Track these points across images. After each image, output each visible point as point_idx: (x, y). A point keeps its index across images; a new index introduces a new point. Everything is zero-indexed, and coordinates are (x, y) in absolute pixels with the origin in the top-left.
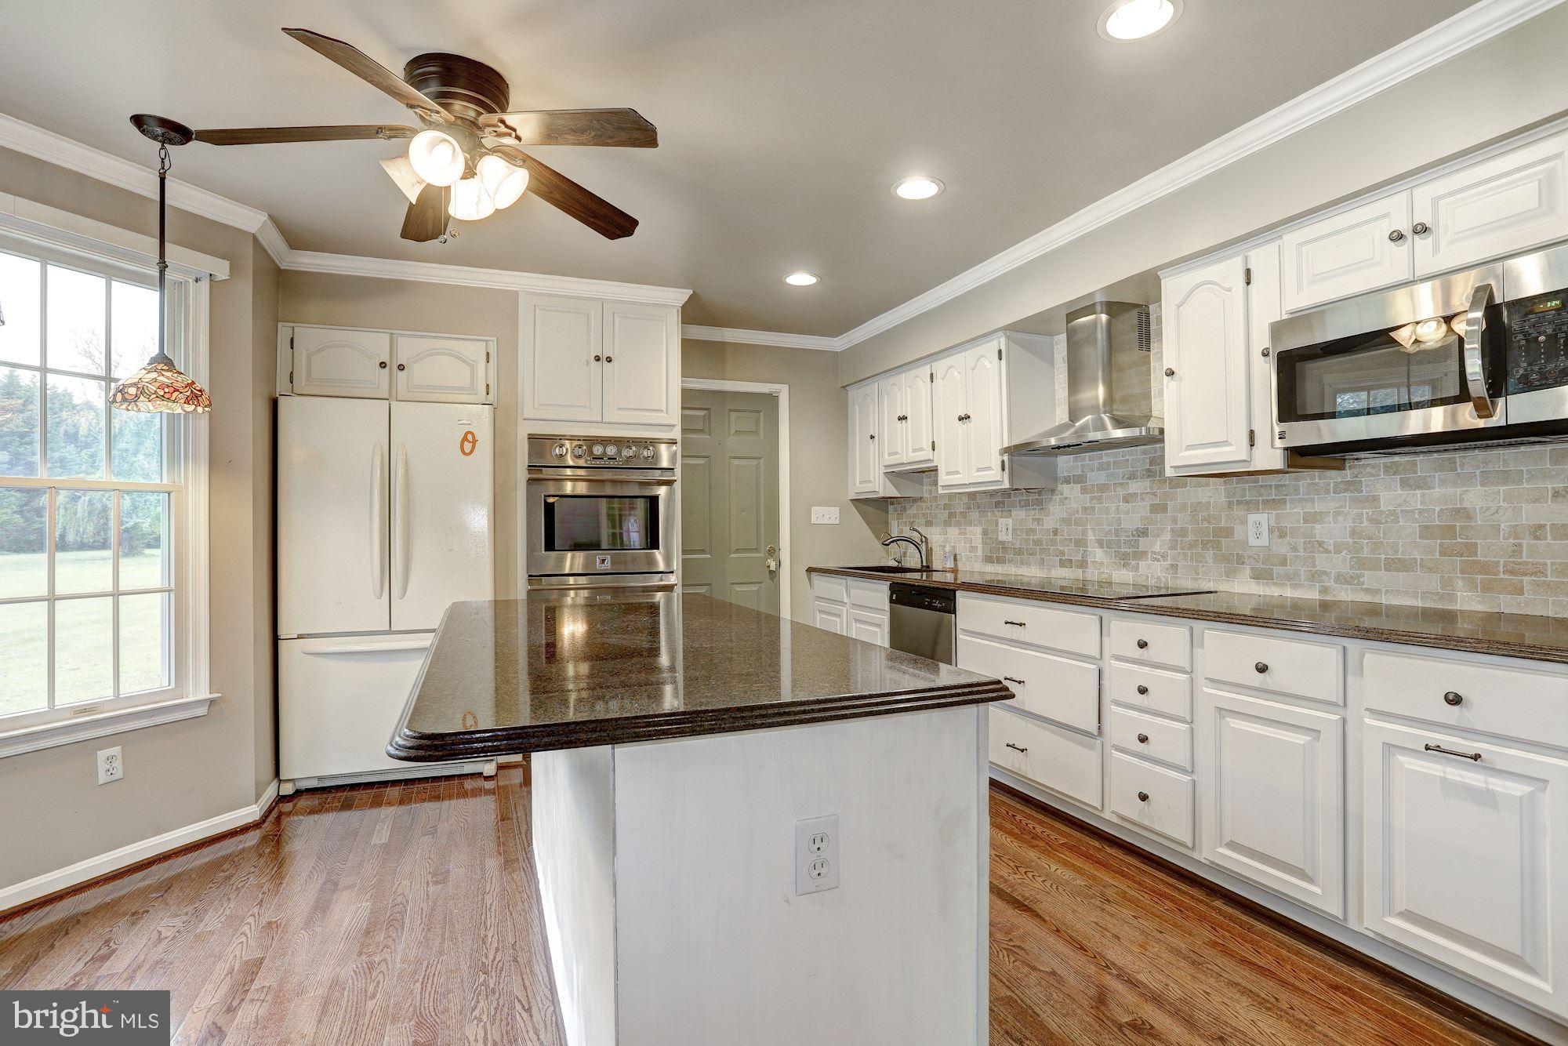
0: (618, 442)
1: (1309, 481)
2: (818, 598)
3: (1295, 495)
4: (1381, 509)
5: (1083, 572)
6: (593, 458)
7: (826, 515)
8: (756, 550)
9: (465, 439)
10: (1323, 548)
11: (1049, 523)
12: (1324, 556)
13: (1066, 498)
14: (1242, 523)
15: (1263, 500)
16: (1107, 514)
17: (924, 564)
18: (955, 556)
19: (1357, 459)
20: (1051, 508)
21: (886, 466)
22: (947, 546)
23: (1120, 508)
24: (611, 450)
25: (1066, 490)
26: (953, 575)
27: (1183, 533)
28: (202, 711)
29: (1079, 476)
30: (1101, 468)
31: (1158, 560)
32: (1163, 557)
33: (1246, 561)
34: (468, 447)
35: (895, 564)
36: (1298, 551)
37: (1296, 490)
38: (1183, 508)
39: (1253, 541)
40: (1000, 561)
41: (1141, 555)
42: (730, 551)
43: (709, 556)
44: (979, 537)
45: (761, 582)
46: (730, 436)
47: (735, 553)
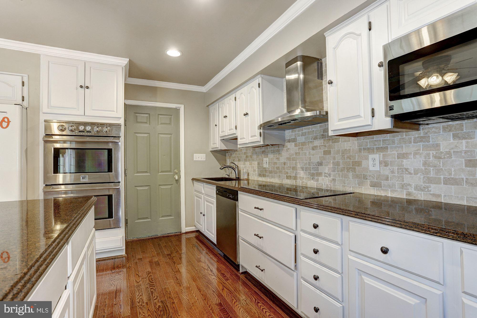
0: (92, 124)
1: (400, 137)
2: (196, 191)
3: (393, 144)
4: (441, 151)
5: (296, 181)
6: (79, 132)
7: (200, 157)
8: (170, 171)
9: (3, 121)
10: (408, 171)
11: (283, 159)
12: (409, 176)
13: (288, 149)
14: (366, 159)
15: (376, 148)
16: (305, 155)
17: (237, 177)
18: (248, 173)
19: (427, 124)
20: (283, 154)
21: (221, 137)
22: (245, 169)
23: (310, 153)
24: (88, 128)
25: (288, 145)
26: (247, 181)
27: (338, 164)
29: (294, 139)
30: (303, 135)
31: (327, 177)
32: (329, 175)
33: (368, 178)
34: (4, 124)
35: (227, 177)
36: (395, 173)
37: (394, 142)
38: (338, 152)
39: (371, 168)
40: (264, 176)
41: (319, 174)
42: (158, 171)
43: (149, 174)
44: (257, 165)
45: (172, 185)
46: (158, 125)
47: (161, 172)
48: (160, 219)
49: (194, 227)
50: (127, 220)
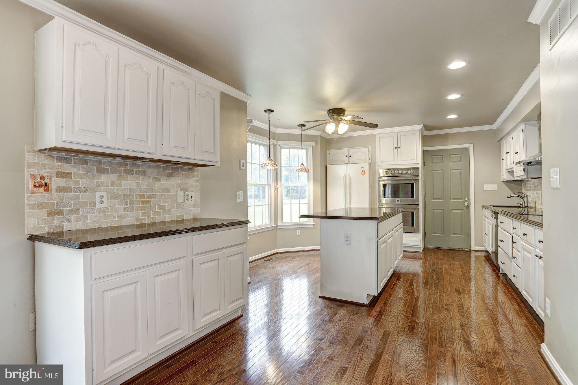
0: (402, 169)
2: (484, 216)
6: (395, 174)
7: (491, 187)
8: (460, 199)
9: (362, 172)
17: (526, 205)
18: (535, 202)
21: (507, 169)
24: (400, 172)
28: (312, 226)
34: (363, 173)
35: (519, 206)
43: (443, 200)
45: (463, 210)
46: (450, 163)
47: (452, 200)
48: (452, 235)
49: (484, 248)
50: (426, 232)
